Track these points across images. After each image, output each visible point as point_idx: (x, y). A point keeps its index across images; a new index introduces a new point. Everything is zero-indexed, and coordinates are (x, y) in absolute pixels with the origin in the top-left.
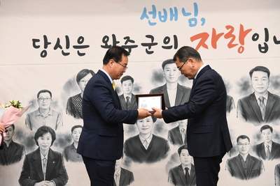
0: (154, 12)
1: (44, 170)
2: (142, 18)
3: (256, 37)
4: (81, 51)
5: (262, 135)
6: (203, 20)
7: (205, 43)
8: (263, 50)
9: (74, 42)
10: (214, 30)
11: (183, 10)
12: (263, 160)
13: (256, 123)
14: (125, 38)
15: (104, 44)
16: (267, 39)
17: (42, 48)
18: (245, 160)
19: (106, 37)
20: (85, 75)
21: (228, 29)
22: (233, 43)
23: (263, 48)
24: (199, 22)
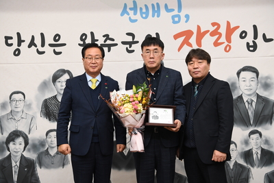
0: (135, 8)
1: (15, 178)
2: (122, 15)
3: (244, 35)
4: (58, 49)
5: (251, 141)
6: (187, 17)
7: (190, 41)
8: (251, 49)
9: (49, 40)
10: (199, 28)
11: (166, 6)
12: (251, 168)
13: (244, 128)
14: (104, 36)
15: (82, 43)
16: (256, 37)
17: (15, 46)
18: (232, 168)
19: (84, 34)
20: (62, 75)
21: (213, 26)
22: (219, 41)
23: (251, 46)
24: (183, 19)
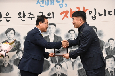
0: (43, 1)
2: (37, 4)
3: (90, 13)
4: (8, 19)
6: (66, 5)
7: (67, 15)
8: (94, 19)
10: (71, 9)
14: (29, 13)
15: (19, 16)
16: (95, 13)
19: (20, 12)
20: (10, 31)
21: (77, 9)
23: (94, 18)
24: (64, 6)
